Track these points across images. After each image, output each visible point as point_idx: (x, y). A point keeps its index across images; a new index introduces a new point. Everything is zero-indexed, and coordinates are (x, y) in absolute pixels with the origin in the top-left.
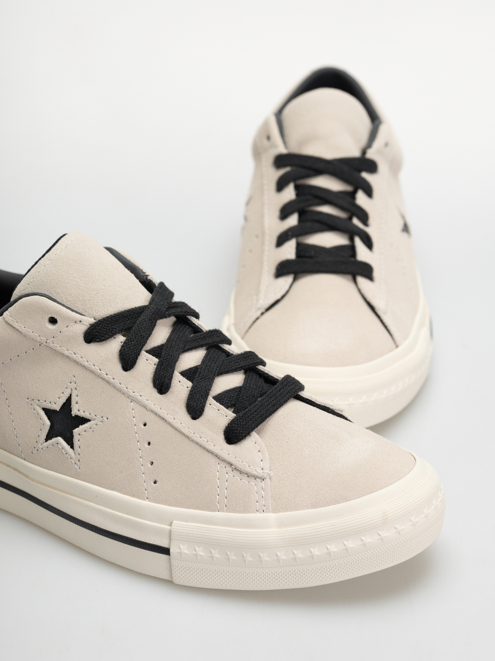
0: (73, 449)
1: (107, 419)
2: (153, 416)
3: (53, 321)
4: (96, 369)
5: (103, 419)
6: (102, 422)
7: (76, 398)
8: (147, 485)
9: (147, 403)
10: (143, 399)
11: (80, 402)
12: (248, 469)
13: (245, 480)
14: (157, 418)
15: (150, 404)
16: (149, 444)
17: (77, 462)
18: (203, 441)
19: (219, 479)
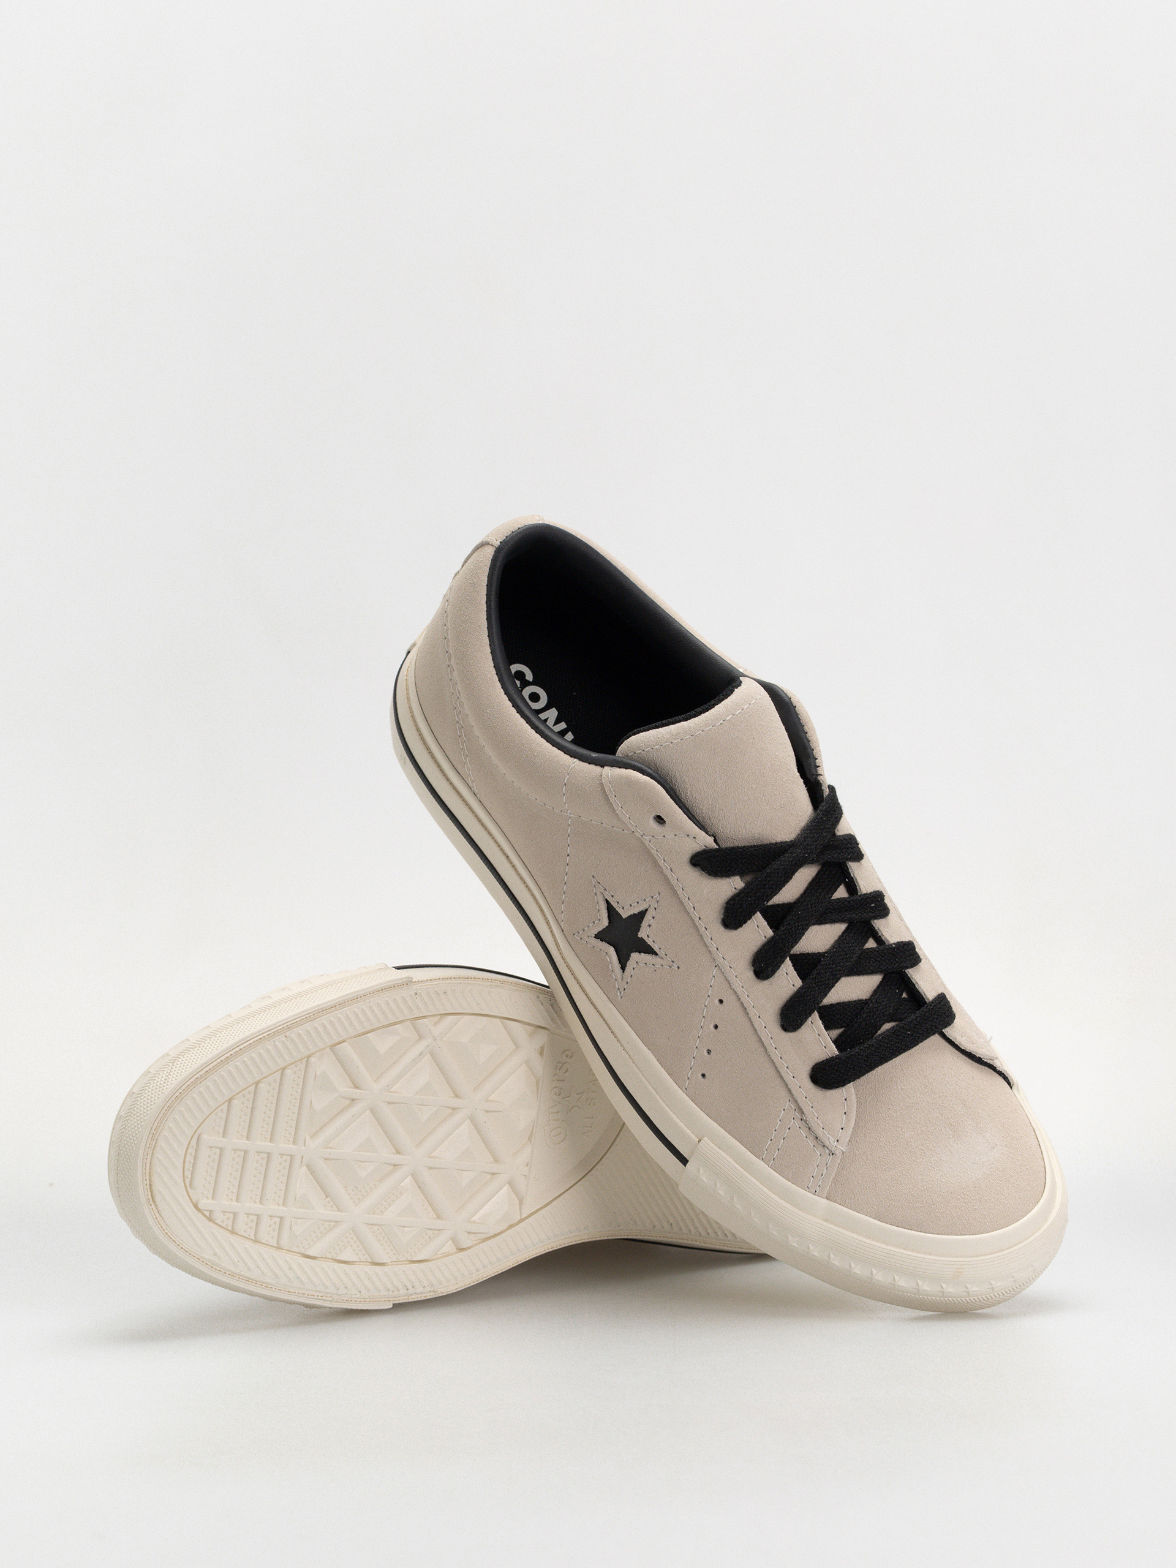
0: (623, 972)
1: (678, 968)
2: (734, 997)
3: (660, 820)
4: (689, 906)
5: (673, 965)
6: (670, 967)
7: (650, 920)
8: (692, 1073)
9: (733, 980)
10: (731, 975)
11: (653, 926)
12: (820, 1133)
13: (811, 1142)
14: (738, 1004)
15: (737, 985)
16: (716, 1027)
17: (622, 990)
18: (782, 1065)
19: (780, 1120)
